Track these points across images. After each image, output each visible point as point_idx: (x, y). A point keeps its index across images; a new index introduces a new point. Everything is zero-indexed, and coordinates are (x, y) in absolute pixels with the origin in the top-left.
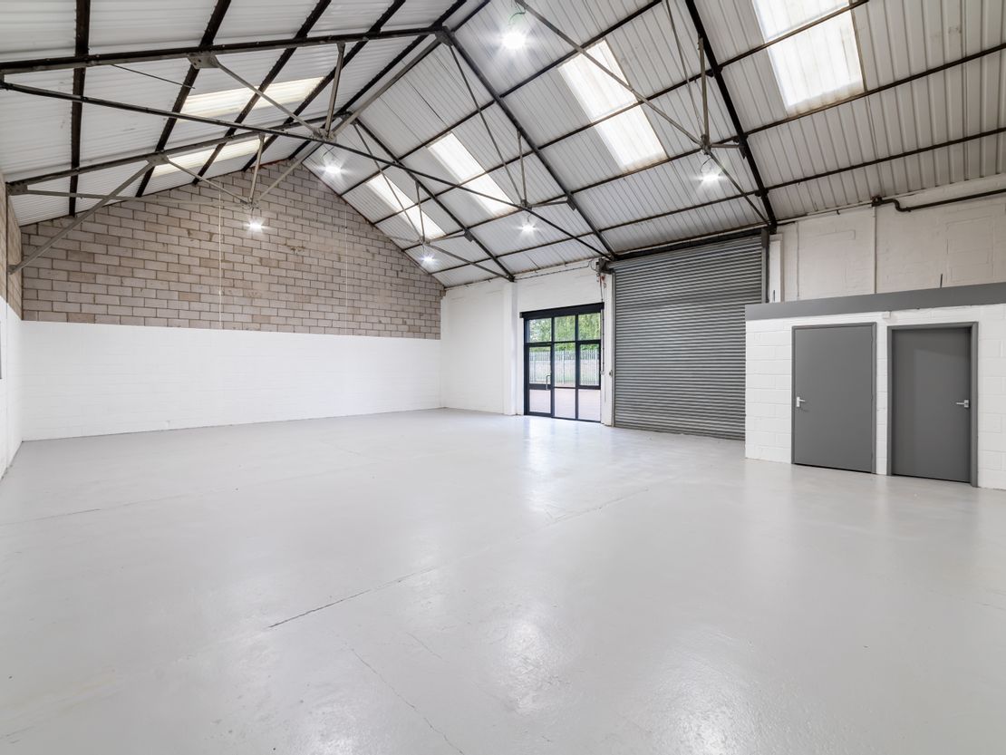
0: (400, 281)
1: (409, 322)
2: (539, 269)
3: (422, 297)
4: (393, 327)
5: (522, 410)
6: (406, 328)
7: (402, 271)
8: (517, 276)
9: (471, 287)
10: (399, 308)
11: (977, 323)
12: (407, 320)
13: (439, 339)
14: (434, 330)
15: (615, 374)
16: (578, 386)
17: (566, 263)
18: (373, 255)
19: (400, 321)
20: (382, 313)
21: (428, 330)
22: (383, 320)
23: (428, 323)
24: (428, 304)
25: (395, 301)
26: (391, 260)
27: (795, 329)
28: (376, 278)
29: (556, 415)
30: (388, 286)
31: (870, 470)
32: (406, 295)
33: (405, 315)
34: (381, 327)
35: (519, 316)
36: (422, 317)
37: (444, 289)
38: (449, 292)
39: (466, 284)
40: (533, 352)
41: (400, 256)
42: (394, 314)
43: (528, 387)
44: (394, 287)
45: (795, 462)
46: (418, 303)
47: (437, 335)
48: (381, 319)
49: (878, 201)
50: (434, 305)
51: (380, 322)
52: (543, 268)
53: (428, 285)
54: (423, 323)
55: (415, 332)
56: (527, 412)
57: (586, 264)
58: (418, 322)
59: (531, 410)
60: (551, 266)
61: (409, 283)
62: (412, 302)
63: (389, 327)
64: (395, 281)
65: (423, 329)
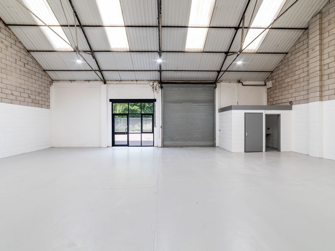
0: (26, 70)
1: (32, 97)
2: (121, 81)
3: (40, 84)
4: (22, 99)
5: (111, 145)
6: (30, 100)
7: (27, 64)
8: (107, 82)
9: (73, 83)
10: (26, 87)
11: (280, 114)
12: (31, 96)
13: (49, 108)
14: (47, 103)
15: (163, 127)
16: (142, 132)
17: (136, 81)
18: (7, 46)
19: (27, 96)
20: (14, 88)
21: (43, 103)
22: (15, 93)
23: (44, 99)
24: (43, 88)
25: (23, 82)
26: (19, 54)
27: (245, 114)
28: (9, 63)
29: (129, 145)
30: (18, 71)
31: (262, 151)
32: (30, 80)
33: (29, 92)
34: (13, 97)
35: (109, 101)
36: (40, 95)
37: (52, 81)
38: (55, 84)
39: (71, 81)
40: (117, 118)
41: (26, 54)
42: (22, 91)
43: (114, 133)
44: (22, 73)
45: (245, 152)
46: (38, 86)
47: (48, 107)
48: (13, 92)
49: (239, 82)
50: (47, 89)
51: (12, 94)
52: (124, 81)
53: (43, 77)
54: (40, 99)
55: (36, 103)
56: (113, 145)
57: (147, 83)
58: (37, 98)
59: (116, 144)
60: (129, 81)
61: (32, 72)
62: (34, 85)
63: (19, 98)
64: (22, 69)
65: (40, 102)
